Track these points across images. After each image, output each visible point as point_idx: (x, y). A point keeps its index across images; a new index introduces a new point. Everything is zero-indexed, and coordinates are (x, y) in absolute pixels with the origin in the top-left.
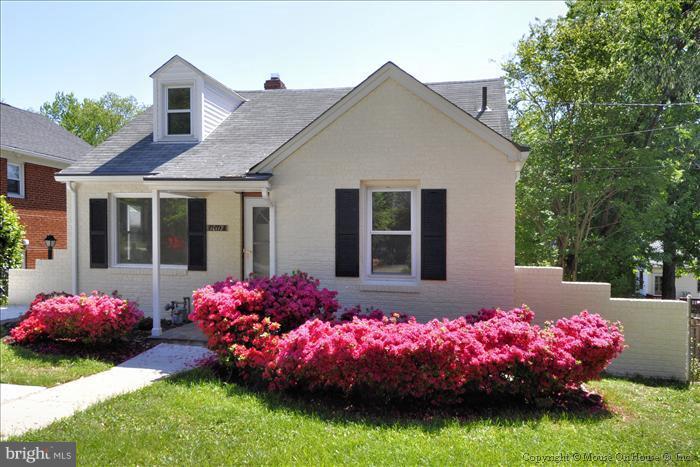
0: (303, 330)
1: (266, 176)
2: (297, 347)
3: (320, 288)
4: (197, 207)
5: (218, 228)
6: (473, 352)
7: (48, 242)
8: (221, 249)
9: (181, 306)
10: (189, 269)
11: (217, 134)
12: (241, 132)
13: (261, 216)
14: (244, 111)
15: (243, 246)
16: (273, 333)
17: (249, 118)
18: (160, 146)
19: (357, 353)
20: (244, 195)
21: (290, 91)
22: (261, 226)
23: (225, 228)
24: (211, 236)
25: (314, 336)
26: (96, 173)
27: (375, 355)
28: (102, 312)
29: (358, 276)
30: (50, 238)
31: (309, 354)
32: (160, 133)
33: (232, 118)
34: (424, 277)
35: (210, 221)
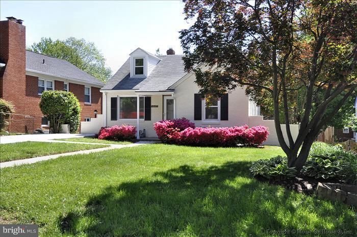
0: (186, 130)
1: (173, 90)
2: (185, 133)
3: (190, 122)
4: (148, 99)
5: (155, 106)
6: (227, 133)
7: (95, 112)
8: (156, 113)
9: (143, 132)
10: (145, 120)
11: (152, 74)
12: (161, 73)
13: (170, 102)
14: (161, 64)
15: (163, 112)
16: (178, 131)
17: (163, 67)
18: (133, 79)
19: (199, 134)
20: (163, 96)
21: (177, 56)
22: (169, 105)
23: (157, 106)
24: (152, 109)
25: (189, 131)
26: (113, 89)
27: (203, 134)
28: (129, 129)
29: (201, 120)
30: (96, 111)
31: (188, 134)
32: (133, 74)
33: (157, 67)
34: (221, 120)
35: (152, 104)
